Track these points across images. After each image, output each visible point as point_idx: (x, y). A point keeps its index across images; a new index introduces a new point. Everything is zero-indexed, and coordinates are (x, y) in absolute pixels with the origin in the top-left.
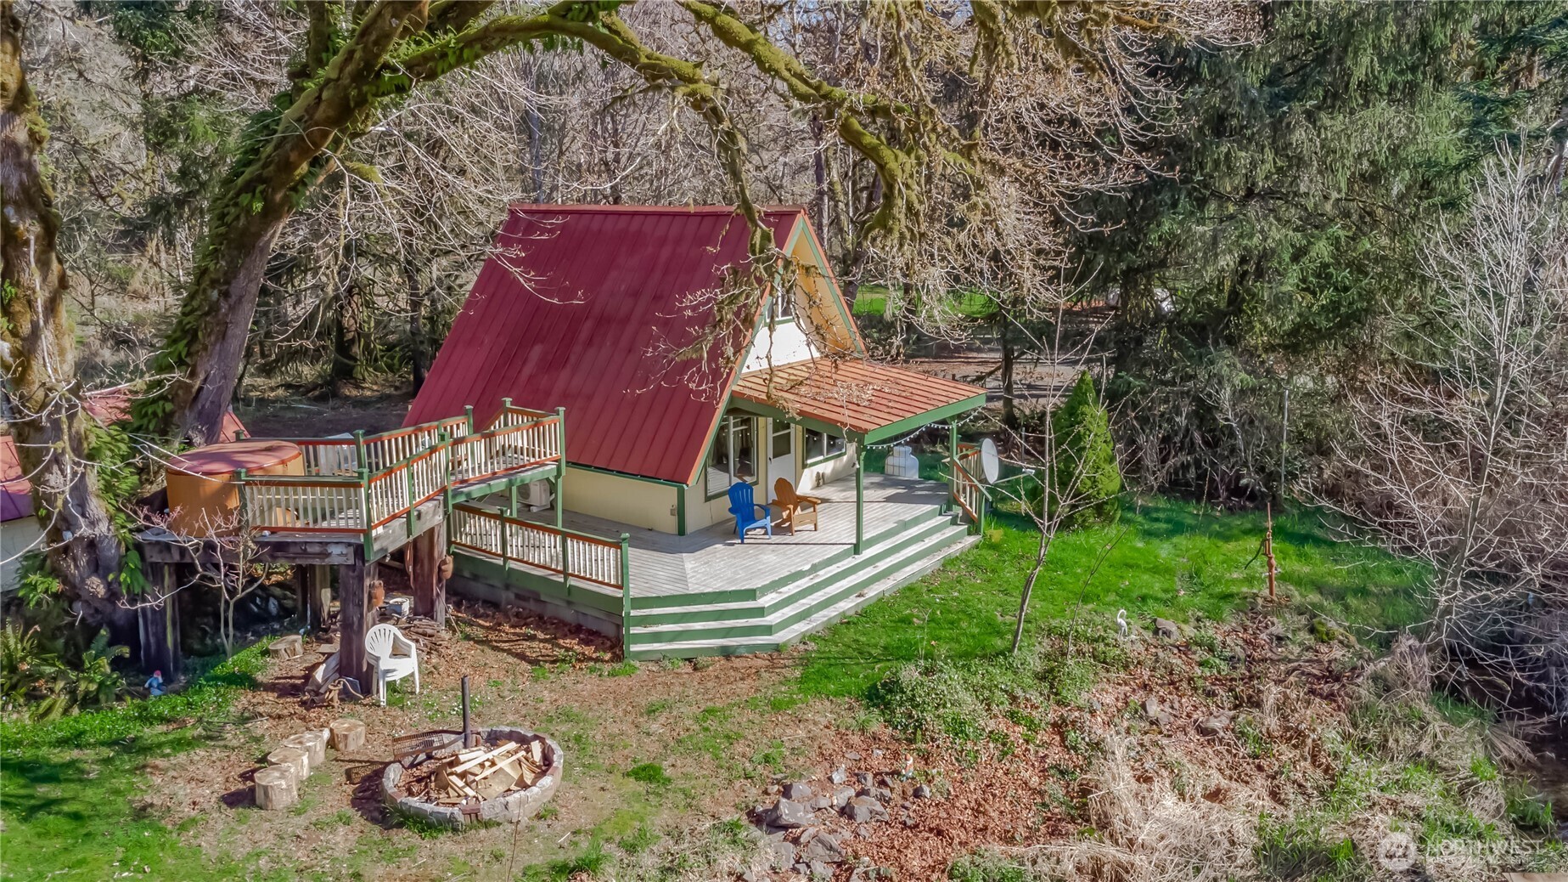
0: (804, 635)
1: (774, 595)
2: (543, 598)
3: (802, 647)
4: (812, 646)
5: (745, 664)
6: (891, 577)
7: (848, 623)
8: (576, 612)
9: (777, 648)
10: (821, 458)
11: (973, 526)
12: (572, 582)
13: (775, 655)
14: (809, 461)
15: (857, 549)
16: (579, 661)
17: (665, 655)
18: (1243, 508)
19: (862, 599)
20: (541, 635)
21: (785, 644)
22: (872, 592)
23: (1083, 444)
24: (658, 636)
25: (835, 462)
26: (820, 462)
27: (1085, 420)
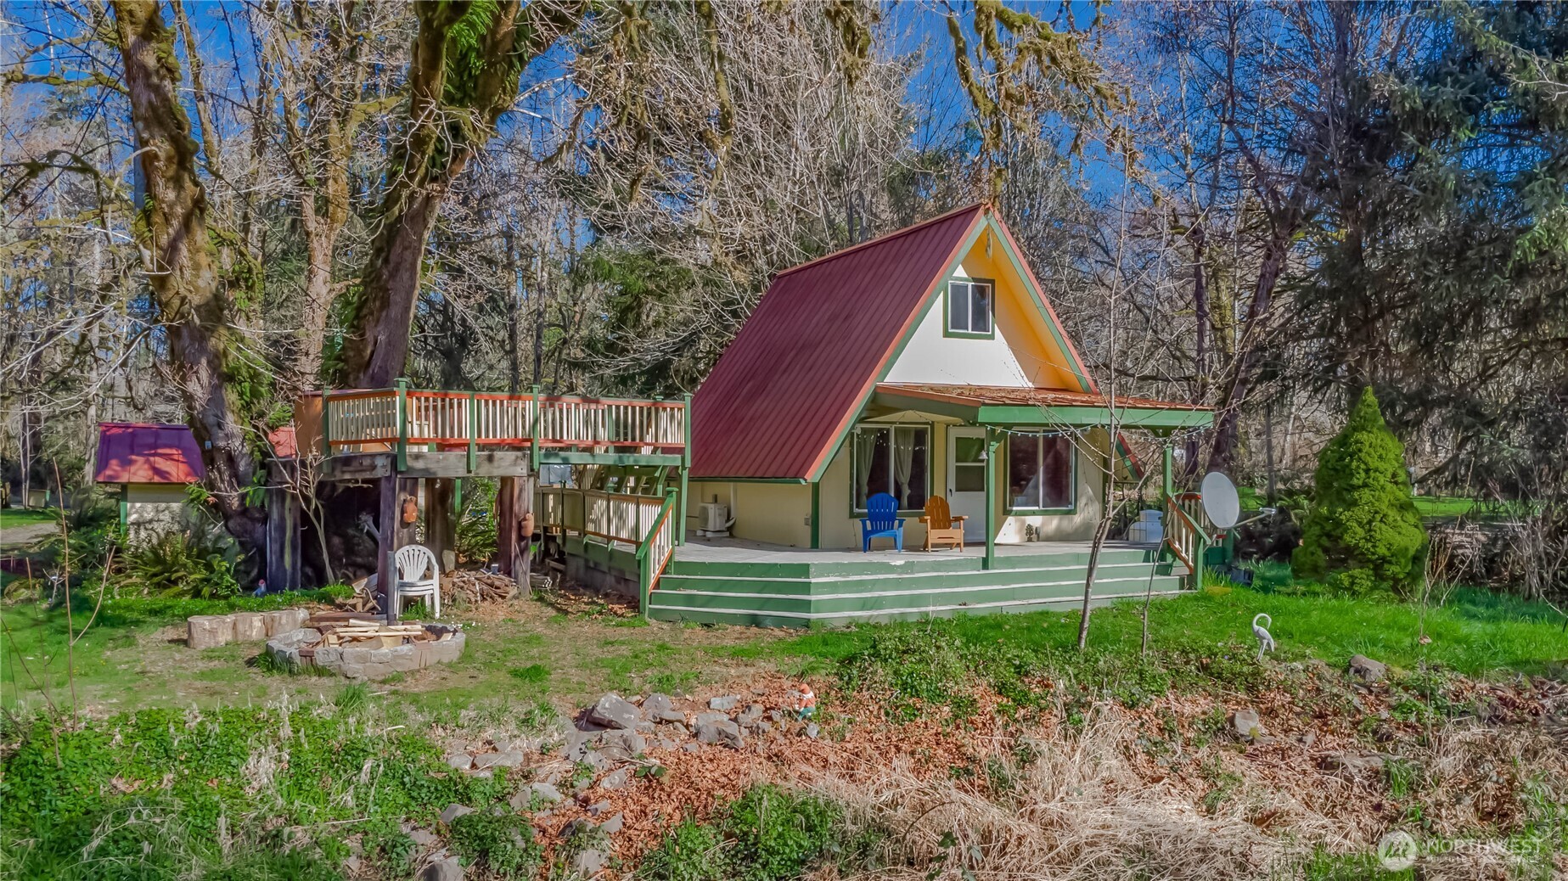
10: (1036, 509)
14: (1015, 508)
15: (986, 564)
17: (684, 616)
22: (984, 605)
23: (1355, 481)
24: (690, 600)
25: (1061, 520)
26: (1034, 513)
27: (1360, 450)
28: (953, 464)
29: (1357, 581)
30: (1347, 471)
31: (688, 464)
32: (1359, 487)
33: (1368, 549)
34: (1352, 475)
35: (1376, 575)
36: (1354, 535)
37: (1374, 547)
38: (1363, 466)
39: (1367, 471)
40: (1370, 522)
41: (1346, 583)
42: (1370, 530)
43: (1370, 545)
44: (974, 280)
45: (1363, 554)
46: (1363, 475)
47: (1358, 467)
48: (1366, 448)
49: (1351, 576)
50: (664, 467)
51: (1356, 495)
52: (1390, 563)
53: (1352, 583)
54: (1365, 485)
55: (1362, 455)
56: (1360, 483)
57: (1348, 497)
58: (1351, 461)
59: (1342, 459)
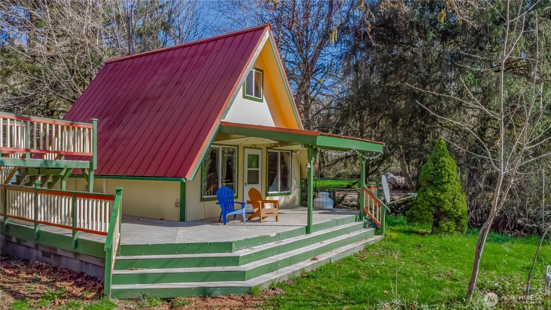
0: (273, 281)
1: (247, 250)
2: (59, 252)
3: (271, 292)
4: (279, 291)
5: (220, 304)
6: (334, 251)
7: (308, 277)
8: (81, 261)
9: (250, 291)
10: (277, 192)
11: (378, 230)
12: (80, 236)
13: (248, 297)
14: (270, 193)
15: (308, 230)
16: (61, 297)
17: (144, 294)
18: (523, 236)
19: (315, 262)
20: (44, 279)
21: (257, 288)
22: (323, 258)
23: (444, 180)
24: (143, 278)
25: (285, 198)
26: (276, 195)
27: (445, 166)
28: (246, 169)
29: (451, 227)
30: (440, 175)
31: (95, 167)
32: (445, 183)
33: (455, 213)
34: (443, 177)
35: (457, 224)
36: (448, 206)
37: (457, 211)
38: (447, 173)
39: (449, 175)
40: (453, 199)
41: (446, 229)
42: (454, 203)
43: (455, 210)
44: (256, 69)
45: (452, 214)
46: (447, 177)
47: (445, 173)
48: (447, 165)
49: (447, 225)
50: (68, 169)
51: (445, 186)
52: (462, 218)
53: (448, 229)
54: (448, 182)
55: (446, 168)
56: (446, 181)
57: (441, 188)
58: (442, 170)
59: (436, 170)
